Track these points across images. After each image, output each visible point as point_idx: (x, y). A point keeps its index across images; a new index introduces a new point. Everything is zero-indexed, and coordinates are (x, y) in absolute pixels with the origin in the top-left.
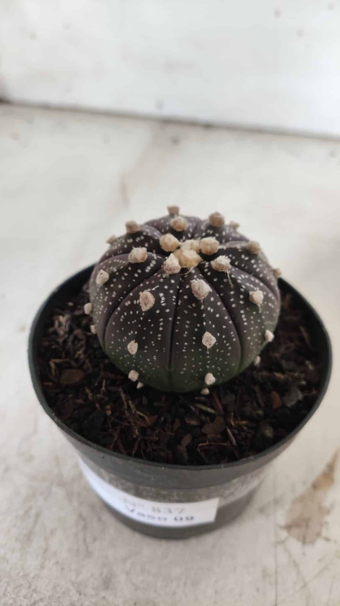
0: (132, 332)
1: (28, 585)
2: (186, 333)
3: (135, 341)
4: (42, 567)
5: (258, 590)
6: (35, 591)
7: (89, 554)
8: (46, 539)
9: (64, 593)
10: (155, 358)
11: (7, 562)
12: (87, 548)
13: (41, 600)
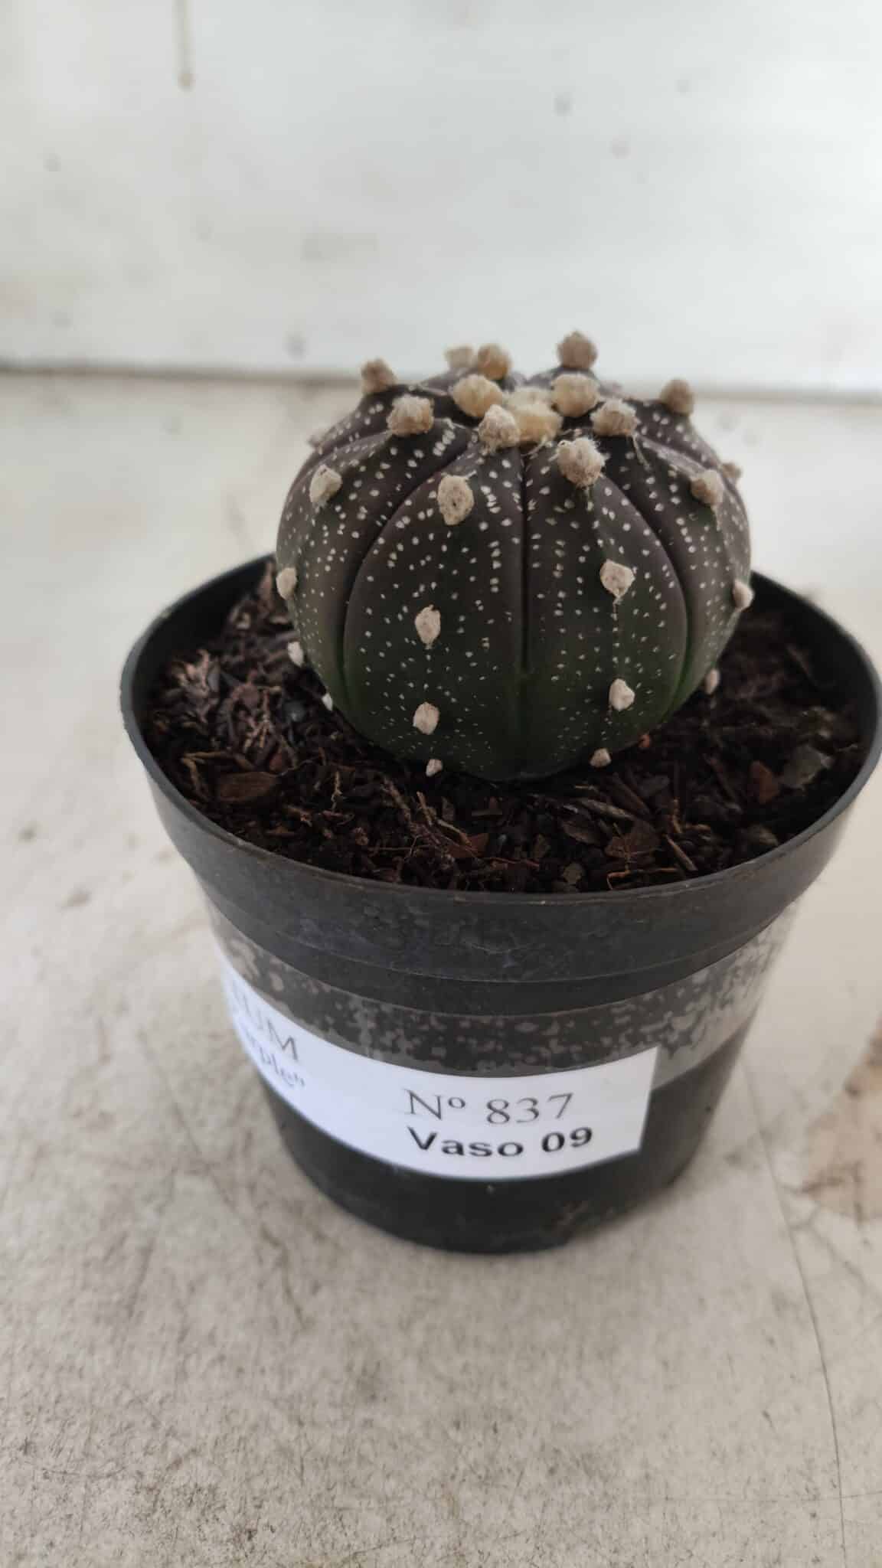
0: (422, 588)
1: (149, 1423)
2: (559, 567)
3: (432, 606)
4: (182, 1374)
5: (771, 1341)
6: (171, 1432)
7: (305, 1325)
8: (179, 1306)
9: (255, 1428)
10: (486, 645)
11: (81, 1377)
12: (298, 1310)
13: (194, 1451)
